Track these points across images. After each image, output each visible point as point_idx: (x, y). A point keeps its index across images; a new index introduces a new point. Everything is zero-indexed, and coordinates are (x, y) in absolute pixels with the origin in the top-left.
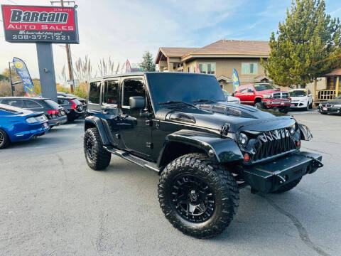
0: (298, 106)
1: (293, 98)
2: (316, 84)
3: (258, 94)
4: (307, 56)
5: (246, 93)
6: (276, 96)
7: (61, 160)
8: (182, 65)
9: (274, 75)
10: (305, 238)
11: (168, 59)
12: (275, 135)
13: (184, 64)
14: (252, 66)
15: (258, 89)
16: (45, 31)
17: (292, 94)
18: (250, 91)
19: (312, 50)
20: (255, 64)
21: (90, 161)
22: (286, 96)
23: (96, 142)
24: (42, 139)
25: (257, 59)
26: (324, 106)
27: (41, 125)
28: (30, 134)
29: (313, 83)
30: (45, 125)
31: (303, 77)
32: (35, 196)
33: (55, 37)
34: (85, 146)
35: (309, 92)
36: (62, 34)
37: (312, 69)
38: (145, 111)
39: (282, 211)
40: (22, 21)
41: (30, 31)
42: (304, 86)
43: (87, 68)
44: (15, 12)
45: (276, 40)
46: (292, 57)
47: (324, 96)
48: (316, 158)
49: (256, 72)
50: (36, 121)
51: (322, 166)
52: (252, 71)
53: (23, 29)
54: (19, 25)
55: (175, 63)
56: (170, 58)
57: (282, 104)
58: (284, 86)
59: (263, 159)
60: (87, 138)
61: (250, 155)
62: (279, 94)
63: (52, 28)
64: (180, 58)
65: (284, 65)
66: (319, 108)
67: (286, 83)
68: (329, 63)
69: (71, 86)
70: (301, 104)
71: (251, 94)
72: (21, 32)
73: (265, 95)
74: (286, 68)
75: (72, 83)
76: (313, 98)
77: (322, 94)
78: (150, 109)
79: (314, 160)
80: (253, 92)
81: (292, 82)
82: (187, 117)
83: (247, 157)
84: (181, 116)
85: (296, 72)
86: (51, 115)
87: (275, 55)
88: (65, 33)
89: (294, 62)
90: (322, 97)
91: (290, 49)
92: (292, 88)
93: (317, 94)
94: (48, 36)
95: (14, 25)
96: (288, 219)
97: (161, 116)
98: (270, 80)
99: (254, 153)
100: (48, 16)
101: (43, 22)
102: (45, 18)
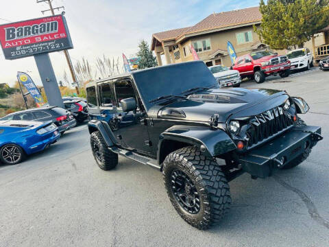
0: (299, 67)
1: (292, 60)
2: (313, 41)
3: (256, 63)
4: (300, 14)
5: (244, 64)
6: (275, 62)
7: (74, 165)
8: (177, 47)
9: (270, 40)
10: (314, 214)
11: (163, 44)
12: (268, 116)
13: (179, 45)
14: (246, 35)
15: (255, 58)
16: (39, 43)
17: (290, 56)
18: (247, 61)
19: (304, 8)
20: (250, 33)
21: (100, 163)
22: (284, 59)
23: (101, 145)
24: (56, 146)
25: (250, 27)
26: (325, 62)
27: (52, 134)
28: (44, 144)
29: (311, 41)
30: (56, 133)
31: (300, 37)
32: (53, 207)
33: (50, 47)
34: (93, 149)
35: (308, 51)
36: (56, 43)
37: (307, 27)
38: (138, 111)
39: (289, 187)
40: (16, 38)
41: (26, 45)
42: (301, 46)
43: (87, 69)
44: (8, 30)
45: (266, 4)
46: (285, 19)
47: (323, 51)
48: (314, 131)
49: (251, 40)
50: (46, 131)
51: (321, 138)
52: (247, 40)
53: (19, 45)
54: (14, 42)
55: (170, 47)
56: (165, 42)
57: (282, 68)
58: (282, 49)
59: (259, 143)
60: (93, 141)
61: (244, 142)
62: (277, 59)
63: (45, 38)
64: (174, 40)
65: (278, 28)
66: (320, 66)
67: (283, 46)
68: (324, 18)
69: (76, 87)
70: (301, 65)
71: (249, 64)
72: (18, 48)
73: (264, 62)
74: (281, 31)
75: (76, 85)
76: (313, 55)
77: (322, 50)
78: (142, 109)
79: (312, 134)
80: (250, 61)
81: (288, 44)
82: (177, 112)
83: (240, 145)
84: (171, 112)
85: (291, 34)
86: (61, 121)
87: (267, 20)
88: (58, 41)
89: (288, 24)
90: (322, 53)
91: (282, 10)
92: (290, 49)
93: (317, 51)
94: (44, 46)
95: (10, 42)
96: (296, 195)
97: (153, 113)
98: (267, 45)
99: (248, 139)
100: (39, 28)
101: (36, 35)
102: (37, 30)
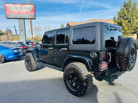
16: (22, 14)
24: (21, 59)
28: (15, 57)
33: (26, 17)
36: (29, 15)
41: (16, 14)
44: (10, 6)
45: (116, 19)
63: (25, 13)
72: (12, 15)
86: (24, 49)
94: (23, 16)
95: (9, 11)
100: (23, 8)
101: (21, 10)
102: (22, 9)
